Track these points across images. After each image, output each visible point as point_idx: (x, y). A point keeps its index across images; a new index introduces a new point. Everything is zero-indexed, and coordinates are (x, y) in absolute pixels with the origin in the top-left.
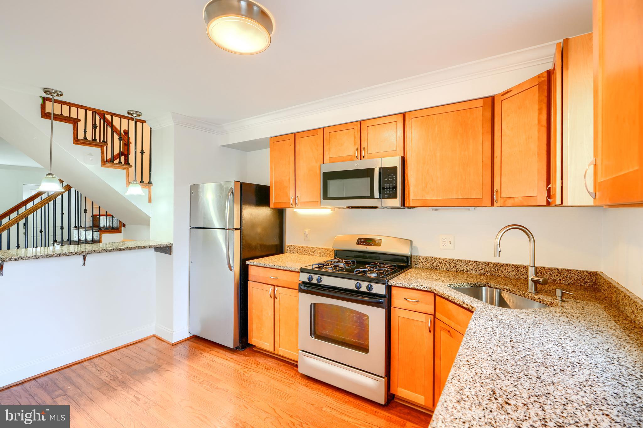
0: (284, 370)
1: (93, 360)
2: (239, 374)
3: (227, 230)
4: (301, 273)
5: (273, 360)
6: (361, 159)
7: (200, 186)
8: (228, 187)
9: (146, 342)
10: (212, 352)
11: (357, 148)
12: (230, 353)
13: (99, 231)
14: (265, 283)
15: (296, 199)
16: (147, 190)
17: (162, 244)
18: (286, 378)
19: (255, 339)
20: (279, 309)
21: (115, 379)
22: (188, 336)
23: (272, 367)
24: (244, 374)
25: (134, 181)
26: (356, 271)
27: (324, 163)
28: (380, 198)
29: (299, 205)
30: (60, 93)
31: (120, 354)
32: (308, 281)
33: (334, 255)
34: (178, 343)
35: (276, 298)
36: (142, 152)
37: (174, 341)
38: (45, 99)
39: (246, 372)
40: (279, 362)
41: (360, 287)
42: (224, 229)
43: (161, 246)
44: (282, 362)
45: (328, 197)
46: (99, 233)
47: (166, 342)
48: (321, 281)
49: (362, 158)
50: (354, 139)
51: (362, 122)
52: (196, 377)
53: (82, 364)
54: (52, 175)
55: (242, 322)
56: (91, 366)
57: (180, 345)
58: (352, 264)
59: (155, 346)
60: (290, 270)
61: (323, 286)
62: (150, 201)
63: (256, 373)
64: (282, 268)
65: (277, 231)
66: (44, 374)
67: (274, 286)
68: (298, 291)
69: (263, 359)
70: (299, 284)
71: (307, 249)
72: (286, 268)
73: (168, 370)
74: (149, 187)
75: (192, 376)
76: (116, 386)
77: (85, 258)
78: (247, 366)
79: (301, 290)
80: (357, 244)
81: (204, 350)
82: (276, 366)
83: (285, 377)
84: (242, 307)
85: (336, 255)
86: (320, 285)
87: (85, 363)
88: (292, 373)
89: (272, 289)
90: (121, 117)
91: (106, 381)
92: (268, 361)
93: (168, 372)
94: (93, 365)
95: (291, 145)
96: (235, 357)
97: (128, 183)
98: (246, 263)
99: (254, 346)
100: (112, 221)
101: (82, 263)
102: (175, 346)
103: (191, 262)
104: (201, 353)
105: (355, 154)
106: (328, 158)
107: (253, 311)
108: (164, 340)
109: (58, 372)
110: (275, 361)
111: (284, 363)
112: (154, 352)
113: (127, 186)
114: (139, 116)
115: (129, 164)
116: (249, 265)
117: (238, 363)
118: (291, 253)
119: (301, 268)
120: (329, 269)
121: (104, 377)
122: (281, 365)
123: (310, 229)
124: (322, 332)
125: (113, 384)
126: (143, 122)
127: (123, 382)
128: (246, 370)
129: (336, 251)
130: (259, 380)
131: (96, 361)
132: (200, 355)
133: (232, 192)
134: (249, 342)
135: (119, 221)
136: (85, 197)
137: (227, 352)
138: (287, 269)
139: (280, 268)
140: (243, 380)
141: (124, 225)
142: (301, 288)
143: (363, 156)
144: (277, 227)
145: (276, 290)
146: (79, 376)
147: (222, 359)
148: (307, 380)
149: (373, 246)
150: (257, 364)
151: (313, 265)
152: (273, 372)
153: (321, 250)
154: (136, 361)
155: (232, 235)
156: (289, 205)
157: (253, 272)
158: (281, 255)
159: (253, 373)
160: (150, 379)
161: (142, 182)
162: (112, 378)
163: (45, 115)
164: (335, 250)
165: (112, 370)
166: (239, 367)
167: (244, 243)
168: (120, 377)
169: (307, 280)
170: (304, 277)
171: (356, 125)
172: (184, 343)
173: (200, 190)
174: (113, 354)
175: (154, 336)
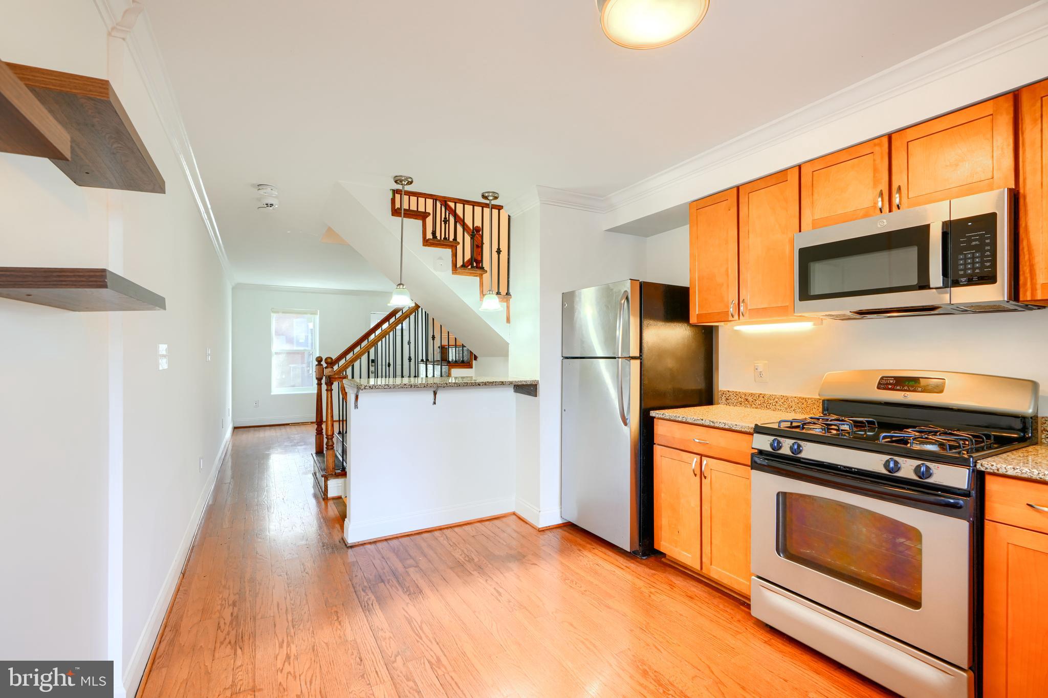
0: (721, 606)
1: (445, 531)
2: (641, 593)
3: (620, 359)
4: (755, 435)
5: (700, 586)
6: (890, 211)
7: (577, 293)
8: (620, 291)
9: (504, 520)
10: (596, 551)
11: (881, 190)
12: (624, 558)
13: (449, 364)
14: (684, 449)
15: (741, 304)
16: (505, 304)
17: (525, 380)
18: (726, 620)
19: (665, 542)
20: (711, 497)
21: (471, 560)
22: (558, 521)
23: (698, 596)
24: (650, 596)
25: (490, 291)
26: (884, 437)
27: (800, 231)
28: (946, 287)
29: (747, 315)
30: (410, 180)
31: (474, 529)
32: (770, 450)
33: (821, 409)
34: (547, 530)
35: (705, 477)
36: (499, 251)
37: (542, 524)
38: (395, 192)
39: (653, 594)
40: (711, 591)
41: (898, 469)
42: (614, 358)
43: (524, 383)
44: (718, 592)
45: (811, 294)
46: (447, 367)
47: (531, 526)
48: (800, 452)
49: (894, 208)
50: (874, 174)
51: (893, 136)
52: (574, 583)
53: (433, 533)
54: (403, 285)
55: (643, 513)
56: (442, 538)
57: (548, 532)
58: (868, 427)
59: (514, 527)
60: (733, 428)
61: (804, 460)
62: (508, 320)
63: (670, 599)
64: (717, 425)
65: (700, 366)
66: (395, 536)
67: (701, 455)
68: (750, 468)
69: (680, 579)
70: (753, 455)
71: (761, 398)
72: (724, 425)
73: (536, 564)
74: (507, 300)
75: (569, 579)
76: (472, 569)
77: (435, 393)
78: (654, 585)
79: (755, 466)
80: (878, 388)
81: (584, 546)
82: (706, 596)
83: (724, 619)
84: (643, 487)
85: (827, 410)
86: (799, 460)
87: (435, 532)
88: (739, 615)
89: (696, 462)
90: (474, 204)
91: (460, 561)
92: (690, 585)
93: (536, 566)
94: (445, 537)
95: (730, 210)
96: (632, 565)
97: (482, 295)
98: (651, 415)
99: (664, 555)
100: (462, 352)
101: (433, 401)
102: (542, 533)
103: (563, 411)
104: (580, 550)
105: (876, 203)
106: (811, 220)
107: (663, 495)
108: (527, 522)
109: (408, 538)
110: (702, 587)
111: (720, 595)
112: (515, 535)
113: (481, 299)
114: (496, 198)
115: (482, 268)
116: (655, 417)
117: (639, 576)
118: (728, 404)
119: (756, 425)
120: (817, 430)
121: (457, 554)
122: (715, 597)
123: (766, 362)
124: (801, 550)
125: (468, 566)
126: (499, 208)
127: (480, 567)
128: (653, 590)
129: (826, 401)
130: (677, 612)
131: (447, 532)
132: (579, 553)
133: (627, 298)
134: (656, 547)
135: (471, 352)
136: (433, 319)
137: (620, 556)
138: (727, 427)
139: (712, 424)
140: (649, 604)
141: (476, 358)
142: (756, 462)
143: (898, 206)
144: (701, 356)
145: (704, 463)
146: (430, 546)
147: (612, 565)
148: (769, 633)
149: (922, 392)
150: (672, 586)
151: (780, 422)
152: (700, 604)
153: (792, 401)
154: (493, 543)
155: (627, 367)
156: (725, 317)
157: (661, 430)
158: (710, 407)
159: (665, 597)
160: (512, 570)
161: (498, 293)
162: (467, 559)
163: (396, 212)
164: (824, 401)
165: (466, 549)
166: (639, 583)
167: (646, 382)
168: (476, 560)
169: (768, 448)
170: (763, 443)
171: (880, 145)
172: (554, 530)
173: (577, 299)
174: (467, 528)
175: (514, 514)
